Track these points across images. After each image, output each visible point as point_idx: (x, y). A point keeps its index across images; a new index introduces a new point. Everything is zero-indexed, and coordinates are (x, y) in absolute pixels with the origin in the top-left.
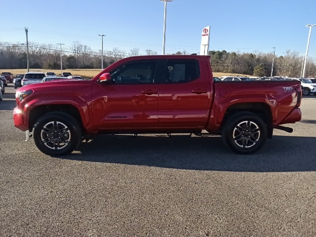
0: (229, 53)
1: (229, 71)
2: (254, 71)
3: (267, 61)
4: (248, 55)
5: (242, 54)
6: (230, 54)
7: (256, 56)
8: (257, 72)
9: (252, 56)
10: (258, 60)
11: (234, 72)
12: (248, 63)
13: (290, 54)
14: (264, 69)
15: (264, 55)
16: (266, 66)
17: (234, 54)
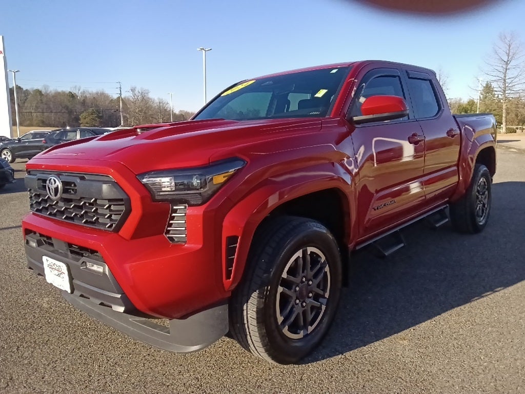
0: (27, 90)
1: (35, 123)
2: (81, 122)
3: (99, 104)
4: (63, 94)
5: (53, 92)
6: (30, 93)
7: (77, 97)
8: (87, 123)
9: (72, 96)
10: (84, 103)
11: (44, 124)
12: (67, 107)
13: (136, 92)
14: (97, 119)
15: (90, 94)
16: (99, 113)
17: (39, 92)
